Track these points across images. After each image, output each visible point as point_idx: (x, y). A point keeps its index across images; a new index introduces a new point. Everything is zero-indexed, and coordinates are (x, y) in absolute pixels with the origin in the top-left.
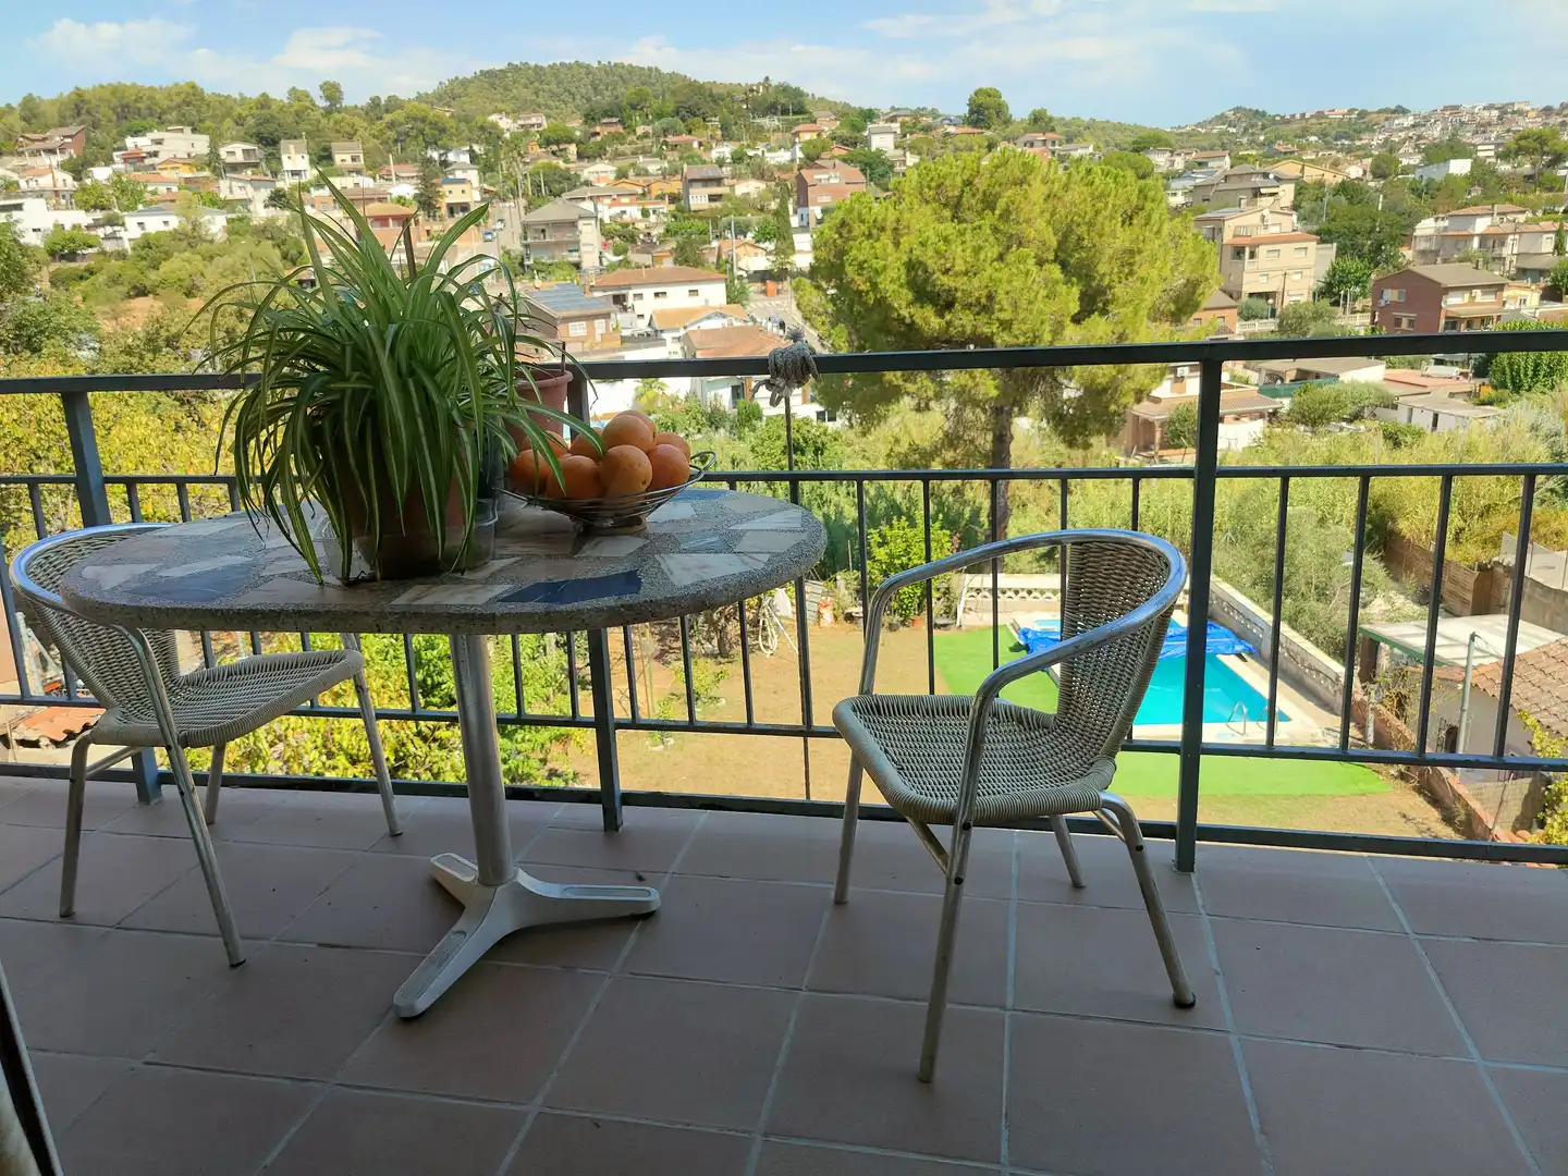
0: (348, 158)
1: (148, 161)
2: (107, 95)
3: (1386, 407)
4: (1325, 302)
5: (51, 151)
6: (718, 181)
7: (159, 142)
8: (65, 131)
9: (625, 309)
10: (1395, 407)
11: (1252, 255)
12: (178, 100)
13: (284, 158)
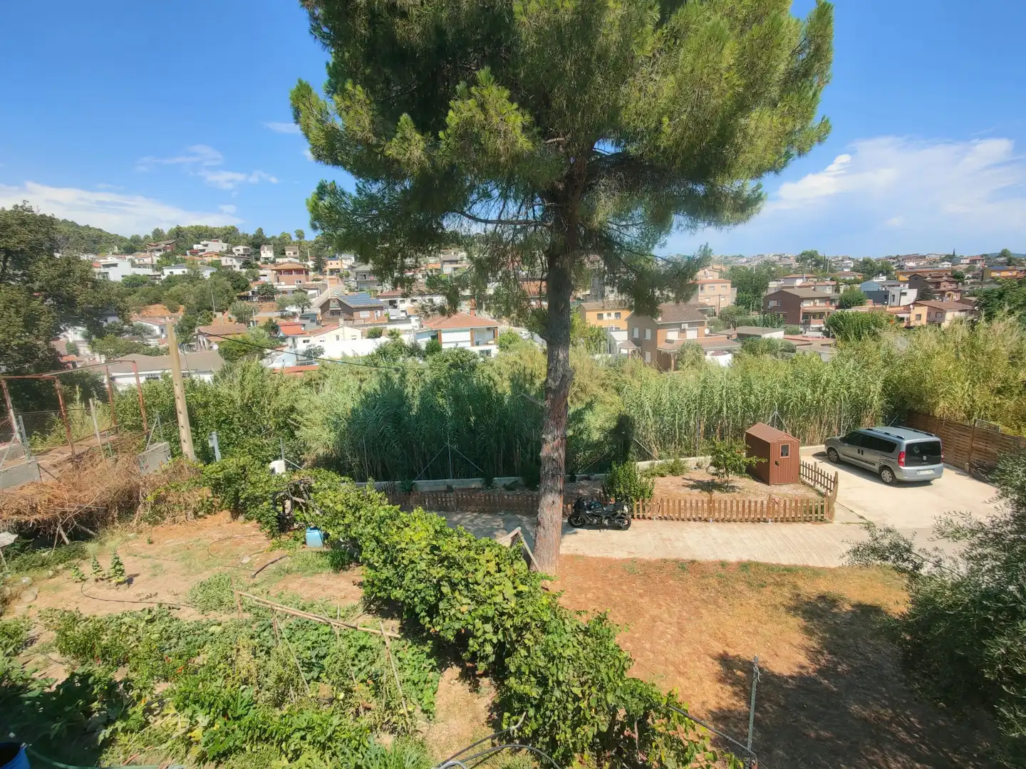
0: (292, 253)
1: (200, 254)
2: (193, 229)
3: (789, 351)
4: (742, 307)
5: (159, 250)
6: (456, 262)
7: (206, 245)
8: (167, 242)
9: (396, 307)
10: (794, 351)
11: (702, 289)
12: (225, 232)
13: (262, 252)
